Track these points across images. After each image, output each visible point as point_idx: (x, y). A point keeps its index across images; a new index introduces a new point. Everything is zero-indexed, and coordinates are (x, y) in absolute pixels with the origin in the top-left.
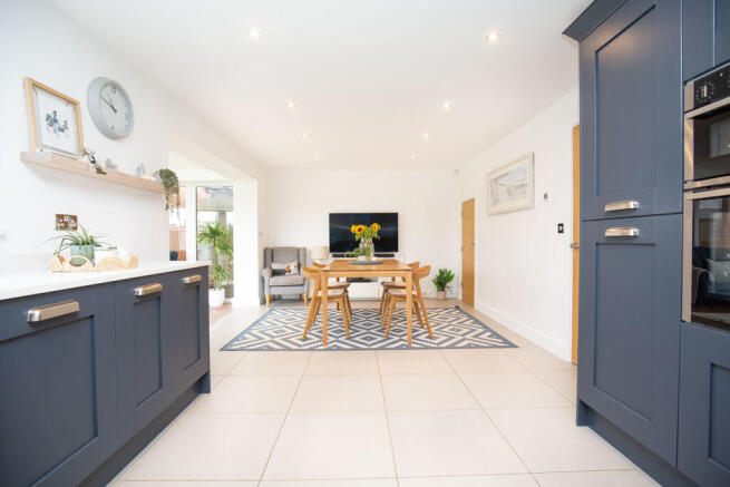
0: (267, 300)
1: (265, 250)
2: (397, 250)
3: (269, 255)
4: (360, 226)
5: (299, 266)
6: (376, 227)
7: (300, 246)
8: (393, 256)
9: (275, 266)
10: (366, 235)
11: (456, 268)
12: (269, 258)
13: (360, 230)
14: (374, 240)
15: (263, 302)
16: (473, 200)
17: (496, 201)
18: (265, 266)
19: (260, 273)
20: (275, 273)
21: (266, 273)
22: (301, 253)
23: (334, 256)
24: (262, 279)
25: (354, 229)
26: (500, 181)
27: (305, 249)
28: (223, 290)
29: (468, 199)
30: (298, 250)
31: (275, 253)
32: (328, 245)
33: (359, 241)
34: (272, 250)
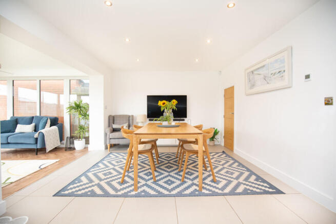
0: (109, 147)
1: (110, 117)
2: (186, 117)
3: (112, 119)
4: (164, 101)
5: (129, 126)
6: (175, 102)
7: (130, 115)
8: (184, 120)
9: (115, 126)
10: (168, 107)
11: (221, 127)
12: (111, 121)
13: (164, 104)
14: (173, 111)
15: (106, 148)
16: (233, 87)
17: (253, 86)
18: (109, 126)
19: (105, 131)
20: (114, 130)
21: (108, 130)
22: (131, 118)
23: (150, 120)
24: (106, 134)
25: (160, 103)
26: (255, 72)
27: (133, 116)
28: (84, 140)
29: (230, 86)
30: (129, 116)
31: (115, 119)
32: (146, 114)
33: (163, 111)
34: (114, 117)
